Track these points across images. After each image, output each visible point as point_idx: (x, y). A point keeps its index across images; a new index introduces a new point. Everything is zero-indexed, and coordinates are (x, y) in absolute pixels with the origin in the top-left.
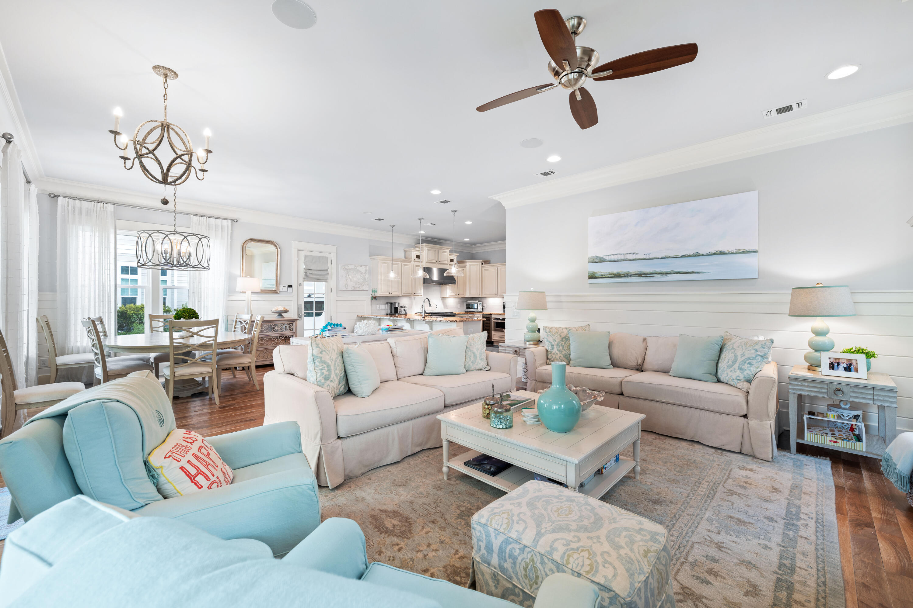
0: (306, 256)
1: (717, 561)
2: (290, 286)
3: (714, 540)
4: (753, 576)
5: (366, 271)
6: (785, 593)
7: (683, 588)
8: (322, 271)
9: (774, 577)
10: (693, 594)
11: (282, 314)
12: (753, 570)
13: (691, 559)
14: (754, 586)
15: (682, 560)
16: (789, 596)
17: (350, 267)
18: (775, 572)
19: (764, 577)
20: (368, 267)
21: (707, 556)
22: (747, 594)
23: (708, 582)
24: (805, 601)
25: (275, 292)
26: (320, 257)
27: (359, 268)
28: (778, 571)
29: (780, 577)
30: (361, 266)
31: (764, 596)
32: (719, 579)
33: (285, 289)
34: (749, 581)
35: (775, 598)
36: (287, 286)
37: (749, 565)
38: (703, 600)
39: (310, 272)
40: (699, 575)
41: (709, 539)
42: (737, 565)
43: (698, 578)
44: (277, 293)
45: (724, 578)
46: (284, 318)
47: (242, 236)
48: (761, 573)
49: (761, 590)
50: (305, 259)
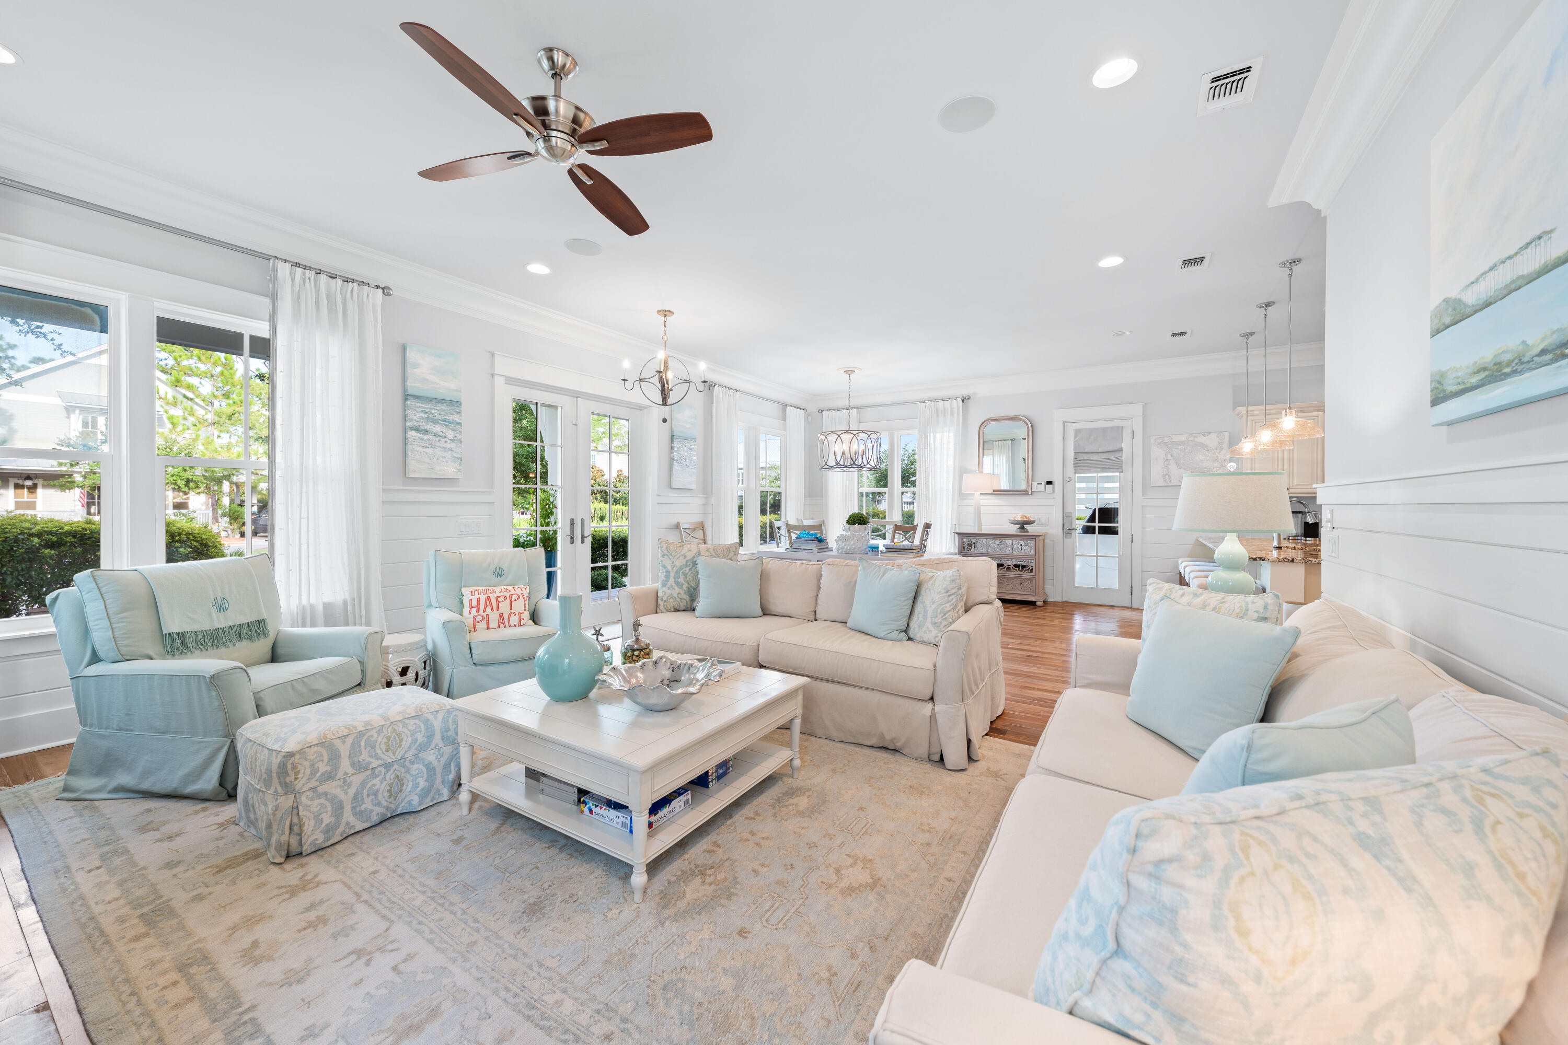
0: (1077, 432)
1: (335, 936)
2: (1049, 483)
3: (382, 952)
4: (273, 971)
5: (1222, 443)
6: (212, 994)
7: (318, 884)
8: (1107, 454)
9: (247, 999)
10: (303, 889)
11: (1026, 526)
12: (283, 977)
13: (360, 908)
14: (256, 961)
15: (365, 896)
16: (203, 997)
17: (1176, 438)
18: (252, 1008)
19: (259, 985)
20: (1226, 435)
21: (353, 928)
22: (255, 944)
23: (307, 910)
24: (177, 1016)
25: (1024, 493)
26: (1104, 430)
27: (1202, 439)
28: (251, 1015)
29: (240, 1010)
30: (1206, 434)
31: (235, 964)
32: (304, 925)
33: (1042, 487)
34: (270, 959)
35: (220, 978)
36: (1044, 483)
37: (294, 978)
38: (287, 896)
39: (1085, 457)
40: (325, 905)
41: (390, 947)
42: (309, 961)
43: (321, 902)
44: (1028, 494)
45: (299, 931)
46: (1028, 532)
47: (977, 416)
48: (270, 984)
49: (244, 966)
50: (1076, 436)
